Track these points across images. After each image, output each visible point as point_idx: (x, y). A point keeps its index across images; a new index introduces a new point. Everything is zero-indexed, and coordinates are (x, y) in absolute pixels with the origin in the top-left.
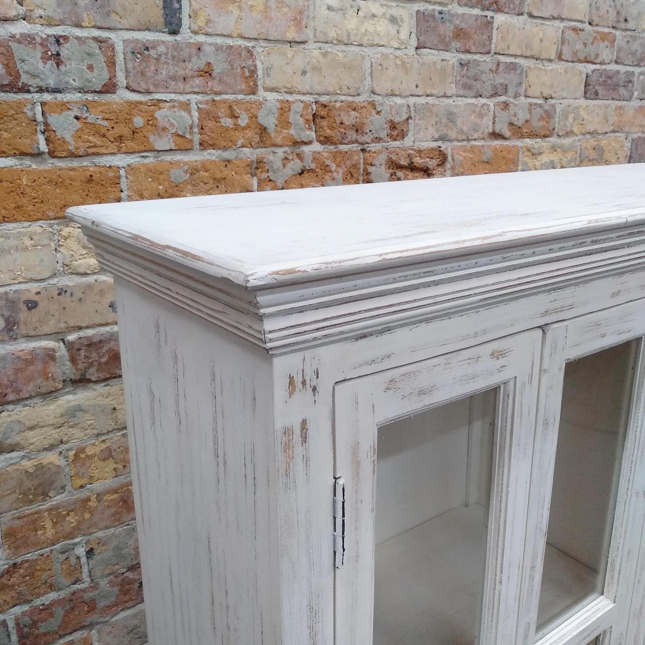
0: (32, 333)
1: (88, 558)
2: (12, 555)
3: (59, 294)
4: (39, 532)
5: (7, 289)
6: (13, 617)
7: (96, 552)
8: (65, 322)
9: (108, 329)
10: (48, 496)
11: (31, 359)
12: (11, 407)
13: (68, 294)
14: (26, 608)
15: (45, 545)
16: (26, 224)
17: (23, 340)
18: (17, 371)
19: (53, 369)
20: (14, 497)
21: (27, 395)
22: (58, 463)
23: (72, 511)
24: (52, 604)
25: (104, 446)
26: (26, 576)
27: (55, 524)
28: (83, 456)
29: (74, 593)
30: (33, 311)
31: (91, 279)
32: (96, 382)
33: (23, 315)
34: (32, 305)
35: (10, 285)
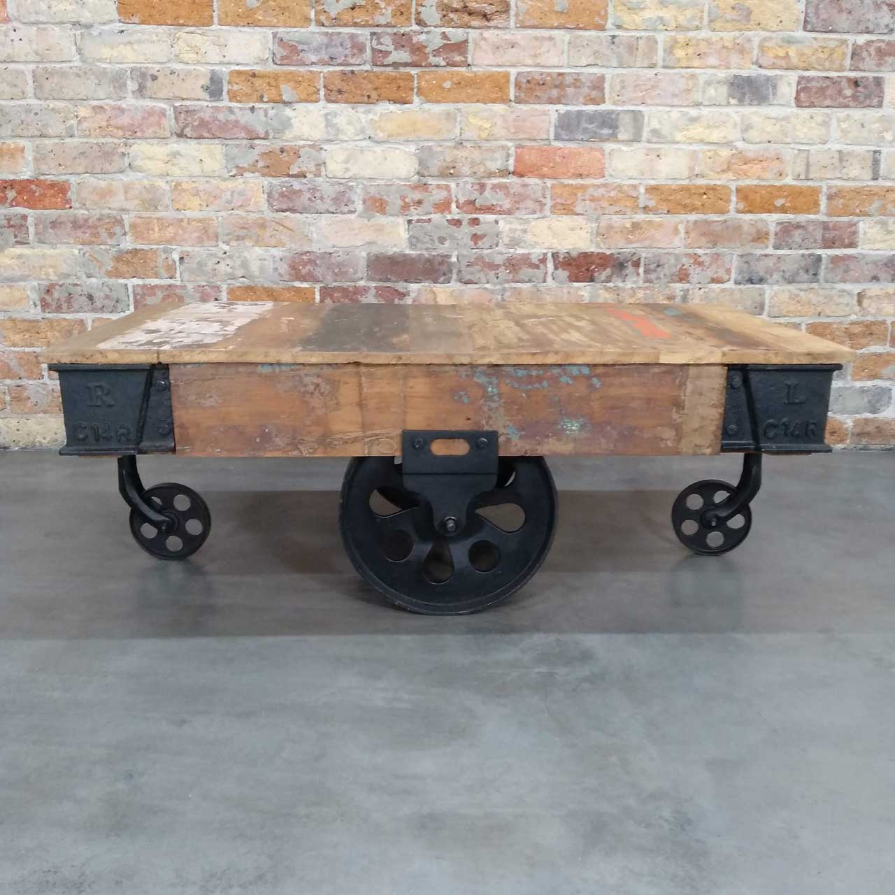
0: (154, 96)
1: (180, 263)
2: (133, 241)
3: (171, 74)
4: (150, 232)
5: (142, 65)
6: (131, 284)
7: (186, 262)
8: (173, 93)
9: (200, 103)
10: (156, 208)
11: (151, 113)
12: (139, 141)
13: (176, 74)
14: (140, 282)
15: (153, 242)
16: (155, 27)
17: (148, 100)
18: (143, 118)
19: (165, 122)
20: (137, 202)
21: (148, 135)
22: (164, 188)
23: (171, 225)
24: (156, 286)
25: (194, 185)
26: (140, 259)
27: (160, 230)
28: (179, 188)
29: (170, 286)
30: (155, 81)
31: (192, 67)
32: (191, 138)
33: (149, 83)
34: (154, 78)
35: (142, 63)
